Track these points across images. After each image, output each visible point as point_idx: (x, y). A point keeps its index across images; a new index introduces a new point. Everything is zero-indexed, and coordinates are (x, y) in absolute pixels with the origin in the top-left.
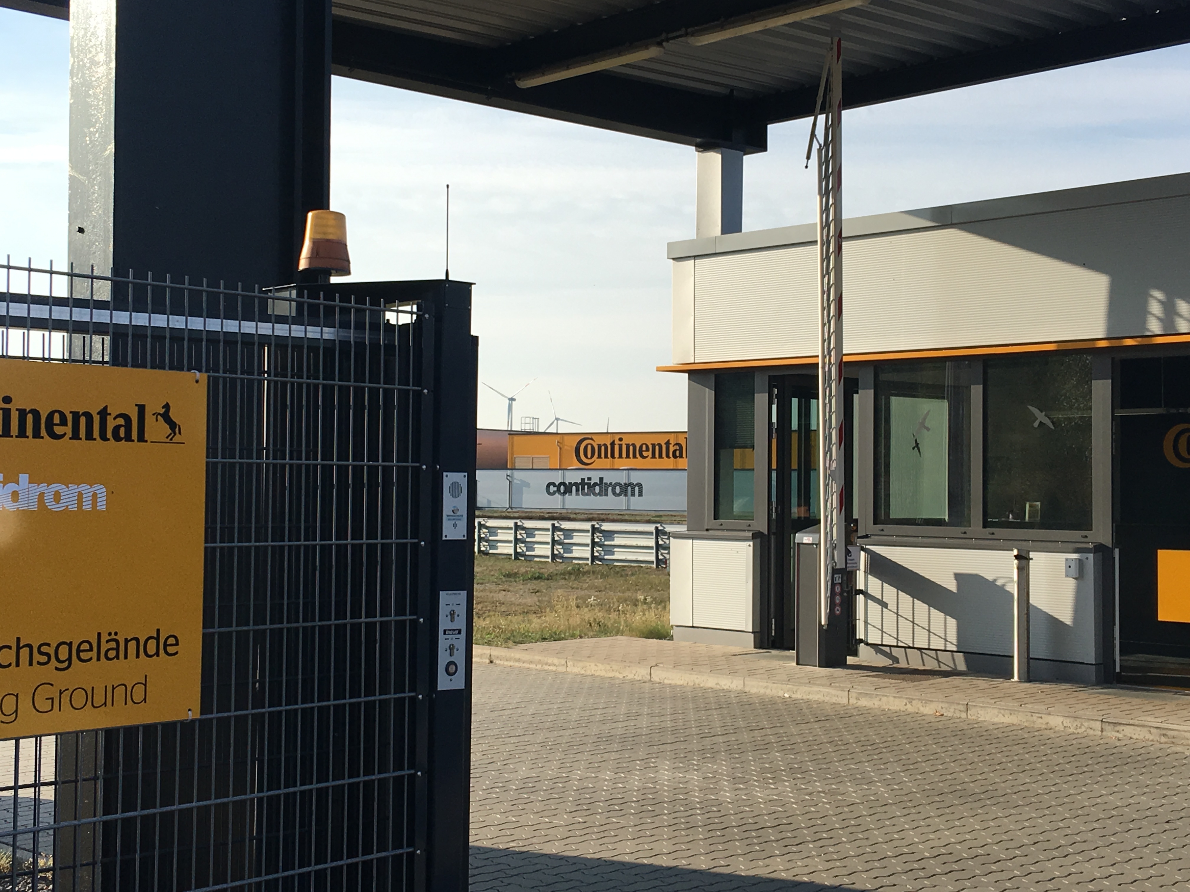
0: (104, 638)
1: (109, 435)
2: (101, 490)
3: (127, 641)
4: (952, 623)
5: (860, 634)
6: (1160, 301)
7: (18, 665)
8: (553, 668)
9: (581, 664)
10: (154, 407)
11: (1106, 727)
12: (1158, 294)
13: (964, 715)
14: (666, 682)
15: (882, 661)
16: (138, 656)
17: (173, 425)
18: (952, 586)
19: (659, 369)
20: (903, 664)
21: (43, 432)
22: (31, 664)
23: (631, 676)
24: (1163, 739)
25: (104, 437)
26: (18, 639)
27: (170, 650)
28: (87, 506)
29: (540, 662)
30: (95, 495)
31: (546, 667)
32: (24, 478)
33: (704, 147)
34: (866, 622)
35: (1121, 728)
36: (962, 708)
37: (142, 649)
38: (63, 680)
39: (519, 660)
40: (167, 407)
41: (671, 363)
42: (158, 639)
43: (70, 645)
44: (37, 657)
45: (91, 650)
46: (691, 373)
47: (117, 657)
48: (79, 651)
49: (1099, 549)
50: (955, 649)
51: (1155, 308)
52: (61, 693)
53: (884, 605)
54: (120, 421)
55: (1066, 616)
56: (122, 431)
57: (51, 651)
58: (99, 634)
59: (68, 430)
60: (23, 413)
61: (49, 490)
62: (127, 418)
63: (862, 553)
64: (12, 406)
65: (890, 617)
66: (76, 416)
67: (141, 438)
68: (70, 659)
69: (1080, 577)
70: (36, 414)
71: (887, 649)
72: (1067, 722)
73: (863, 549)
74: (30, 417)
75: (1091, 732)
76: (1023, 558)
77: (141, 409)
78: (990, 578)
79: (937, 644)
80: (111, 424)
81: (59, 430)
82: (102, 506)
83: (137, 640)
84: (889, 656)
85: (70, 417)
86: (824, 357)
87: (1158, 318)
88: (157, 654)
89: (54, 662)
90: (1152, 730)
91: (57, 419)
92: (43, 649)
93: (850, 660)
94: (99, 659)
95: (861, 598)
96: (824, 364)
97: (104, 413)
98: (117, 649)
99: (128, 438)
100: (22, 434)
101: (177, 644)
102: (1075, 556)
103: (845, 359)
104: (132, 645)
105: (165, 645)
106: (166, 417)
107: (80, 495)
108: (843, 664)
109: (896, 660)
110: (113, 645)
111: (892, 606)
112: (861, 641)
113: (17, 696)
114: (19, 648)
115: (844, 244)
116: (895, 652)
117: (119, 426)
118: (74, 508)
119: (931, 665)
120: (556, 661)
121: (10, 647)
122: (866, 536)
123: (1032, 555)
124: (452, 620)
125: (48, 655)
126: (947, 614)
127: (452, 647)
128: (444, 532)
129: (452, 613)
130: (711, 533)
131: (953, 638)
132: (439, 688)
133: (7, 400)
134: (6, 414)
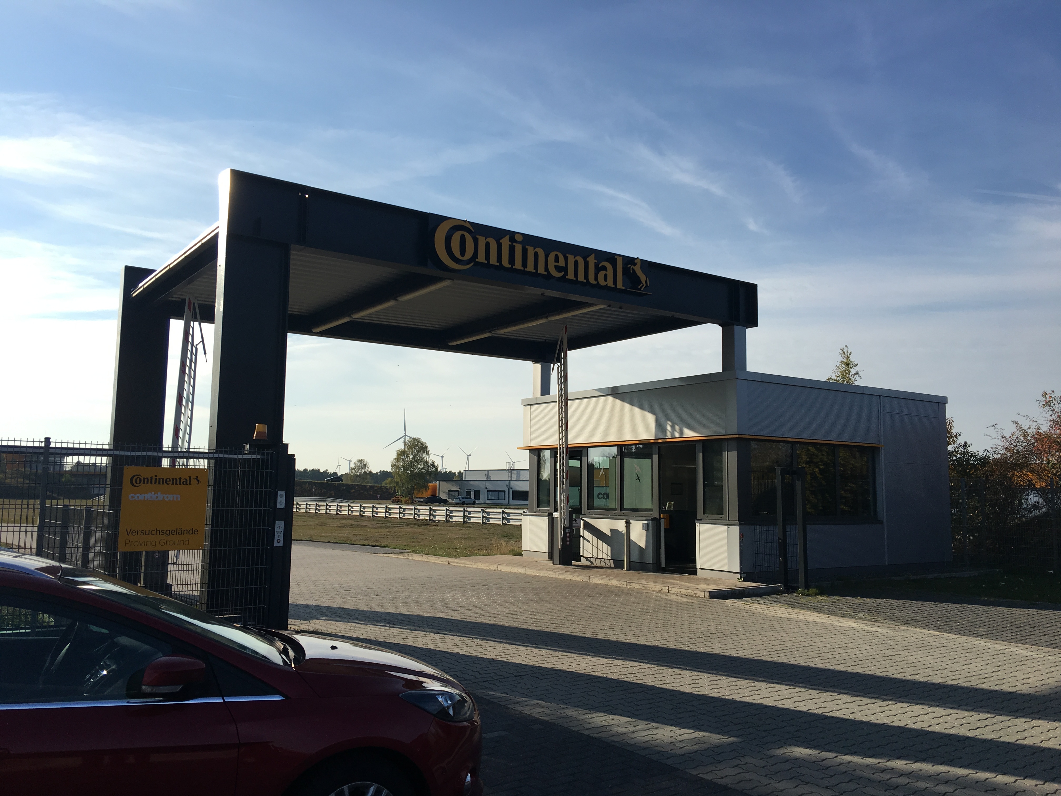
0: (178, 530)
1: (181, 483)
2: (179, 496)
3: (184, 530)
4: (609, 548)
5: (581, 554)
6: (670, 425)
7: (156, 534)
8: (468, 566)
9: (477, 564)
10: (193, 477)
11: (628, 584)
12: (670, 423)
13: (588, 581)
14: (503, 570)
15: (588, 563)
16: (187, 534)
17: (198, 481)
18: (609, 533)
19: (518, 449)
20: (595, 564)
21: (165, 483)
22: (159, 534)
23: (492, 569)
24: (643, 588)
25: (180, 484)
26: (156, 529)
27: (196, 533)
28: (175, 499)
29: (464, 563)
30: (177, 497)
31: (466, 565)
32: (159, 493)
33: (536, 362)
34: (583, 548)
35: (631, 584)
36: (588, 578)
37: (188, 532)
38: (167, 538)
39: (457, 563)
40: (197, 477)
41: (522, 446)
42: (192, 530)
43: (169, 531)
44: (161, 533)
46: (530, 450)
47: (181, 534)
48: (172, 532)
49: (654, 519)
50: (610, 559)
51: (669, 428)
52: (167, 541)
53: (589, 541)
54: (184, 480)
55: (643, 546)
56: (185, 483)
57: (165, 532)
58: (177, 529)
59: (171, 482)
60: (160, 479)
62: (186, 480)
63: (582, 521)
64: (157, 478)
65: (590, 546)
66: (173, 479)
67: (190, 484)
68: (169, 534)
69: (647, 530)
70: (163, 479)
71: (590, 559)
72: (618, 583)
73: (582, 519)
74: (161, 480)
75: (623, 586)
76: (628, 523)
77: (190, 477)
78: (621, 531)
79: (605, 557)
80: (182, 481)
81: (168, 482)
82: (179, 499)
83: (187, 530)
84: (590, 561)
85: (171, 480)
86: (560, 445)
87: (670, 432)
88: (192, 534)
89: (165, 534)
90: (641, 585)
91: (168, 480)
93: (574, 563)
94: (177, 534)
95: (581, 538)
96: (560, 448)
97: (180, 479)
98: (182, 532)
99: (186, 484)
100: (159, 483)
102: (646, 522)
103: (569, 446)
105: (194, 532)
106: (197, 478)
107: (173, 497)
108: (571, 564)
109: (592, 563)
111: (591, 542)
112: (581, 556)
113: (156, 541)
114: (156, 531)
115: (569, 402)
116: (593, 560)
117: (184, 482)
118: (172, 500)
119: (603, 565)
120: (469, 563)
121: (154, 531)
122: (585, 515)
123: (631, 521)
124: (279, 529)
125: (164, 533)
126: (607, 545)
127: (279, 536)
128: (278, 507)
129: (279, 527)
130: (536, 514)
131: (609, 554)
132: (275, 546)
133: (156, 476)
134: (156, 479)
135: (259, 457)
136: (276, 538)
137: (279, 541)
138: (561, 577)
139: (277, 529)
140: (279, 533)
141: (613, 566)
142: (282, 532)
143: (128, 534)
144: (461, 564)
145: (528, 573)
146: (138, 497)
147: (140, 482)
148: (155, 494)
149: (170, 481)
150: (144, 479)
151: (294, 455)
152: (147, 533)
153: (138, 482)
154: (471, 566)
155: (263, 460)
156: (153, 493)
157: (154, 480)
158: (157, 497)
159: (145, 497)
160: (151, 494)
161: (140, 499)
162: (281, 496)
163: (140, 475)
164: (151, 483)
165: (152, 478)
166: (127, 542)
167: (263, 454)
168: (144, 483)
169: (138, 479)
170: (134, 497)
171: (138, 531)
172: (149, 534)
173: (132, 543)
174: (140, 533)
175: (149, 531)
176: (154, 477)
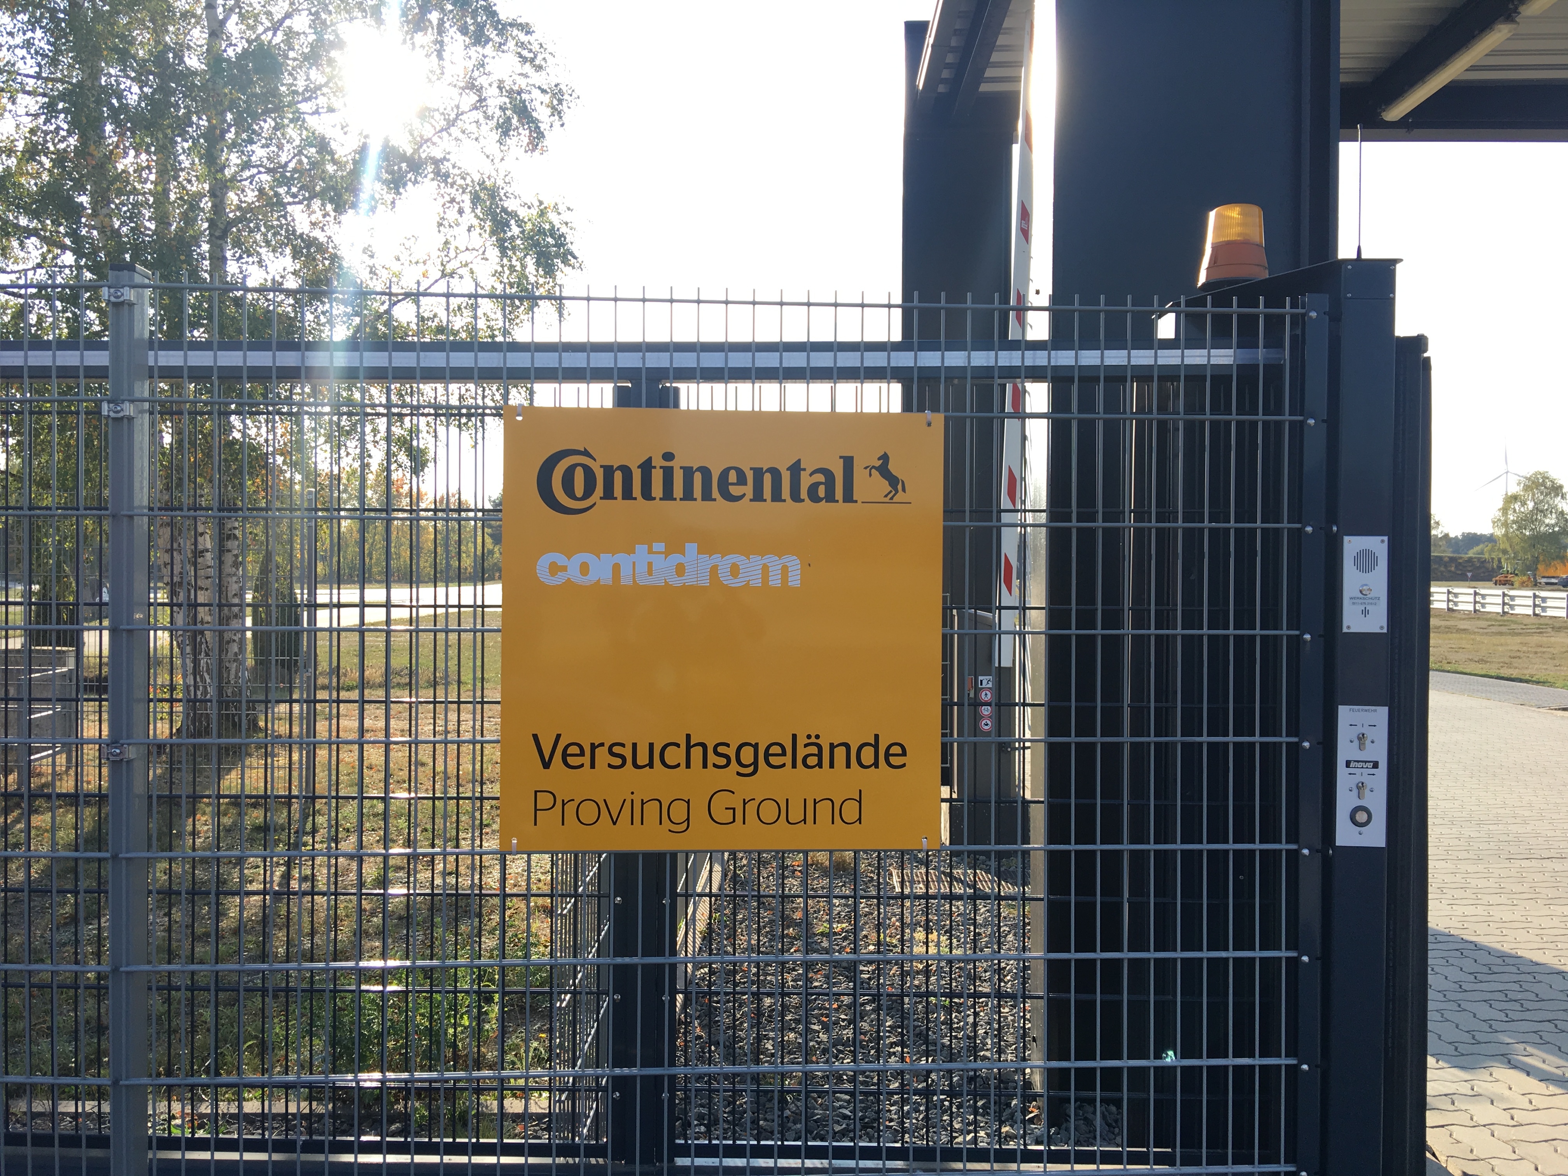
0: (802, 741)
1: (804, 494)
2: (794, 563)
3: (832, 747)
7: (688, 766)
10: (865, 458)
16: (848, 766)
17: (893, 481)
21: (715, 493)
22: (705, 766)
25: (796, 497)
26: (688, 737)
27: (894, 760)
28: (775, 581)
30: (785, 570)
32: (691, 548)
37: (854, 758)
38: (748, 788)
40: (885, 458)
42: (876, 746)
43: (756, 746)
44: (712, 758)
45: (784, 754)
47: (820, 765)
48: (767, 755)
52: (745, 803)
54: (820, 478)
56: (822, 490)
57: (731, 752)
58: (794, 737)
59: (748, 490)
60: (688, 472)
61: (724, 563)
62: (828, 473)
64: (676, 464)
66: (758, 473)
67: (848, 497)
68: (755, 763)
70: (706, 472)
74: (698, 478)
77: (848, 462)
80: (806, 481)
81: (735, 490)
82: (795, 580)
85: (750, 476)
88: (876, 764)
89: (734, 766)
91: (733, 477)
92: (721, 749)
94: (794, 766)
97: (796, 469)
98: (820, 755)
99: (830, 497)
100: (688, 495)
101: (904, 753)
104: (840, 752)
105: (887, 755)
106: (884, 470)
107: (765, 568)
110: (814, 750)
113: (688, 802)
114: (689, 747)
117: (817, 484)
118: (757, 582)
121: (678, 745)
124: (1362, 747)
125: (727, 757)
127: (1361, 787)
128: (1346, 621)
129: (1361, 738)
132: (1338, 843)
133: (668, 456)
134: (668, 473)
135: (1223, 357)
136: (1345, 801)
137: (1362, 817)
139: (1345, 750)
140: (1362, 775)
142: (1376, 765)
143: (546, 765)
147: (589, 491)
150: (609, 471)
151: (1418, 343)
152: (643, 759)
153: (579, 491)
157: (657, 477)
162: (1366, 561)
163: (586, 453)
164: (647, 494)
165: (647, 467)
166: (545, 801)
168: (608, 494)
169: (579, 474)
171: (593, 747)
172: (651, 765)
176: (658, 462)
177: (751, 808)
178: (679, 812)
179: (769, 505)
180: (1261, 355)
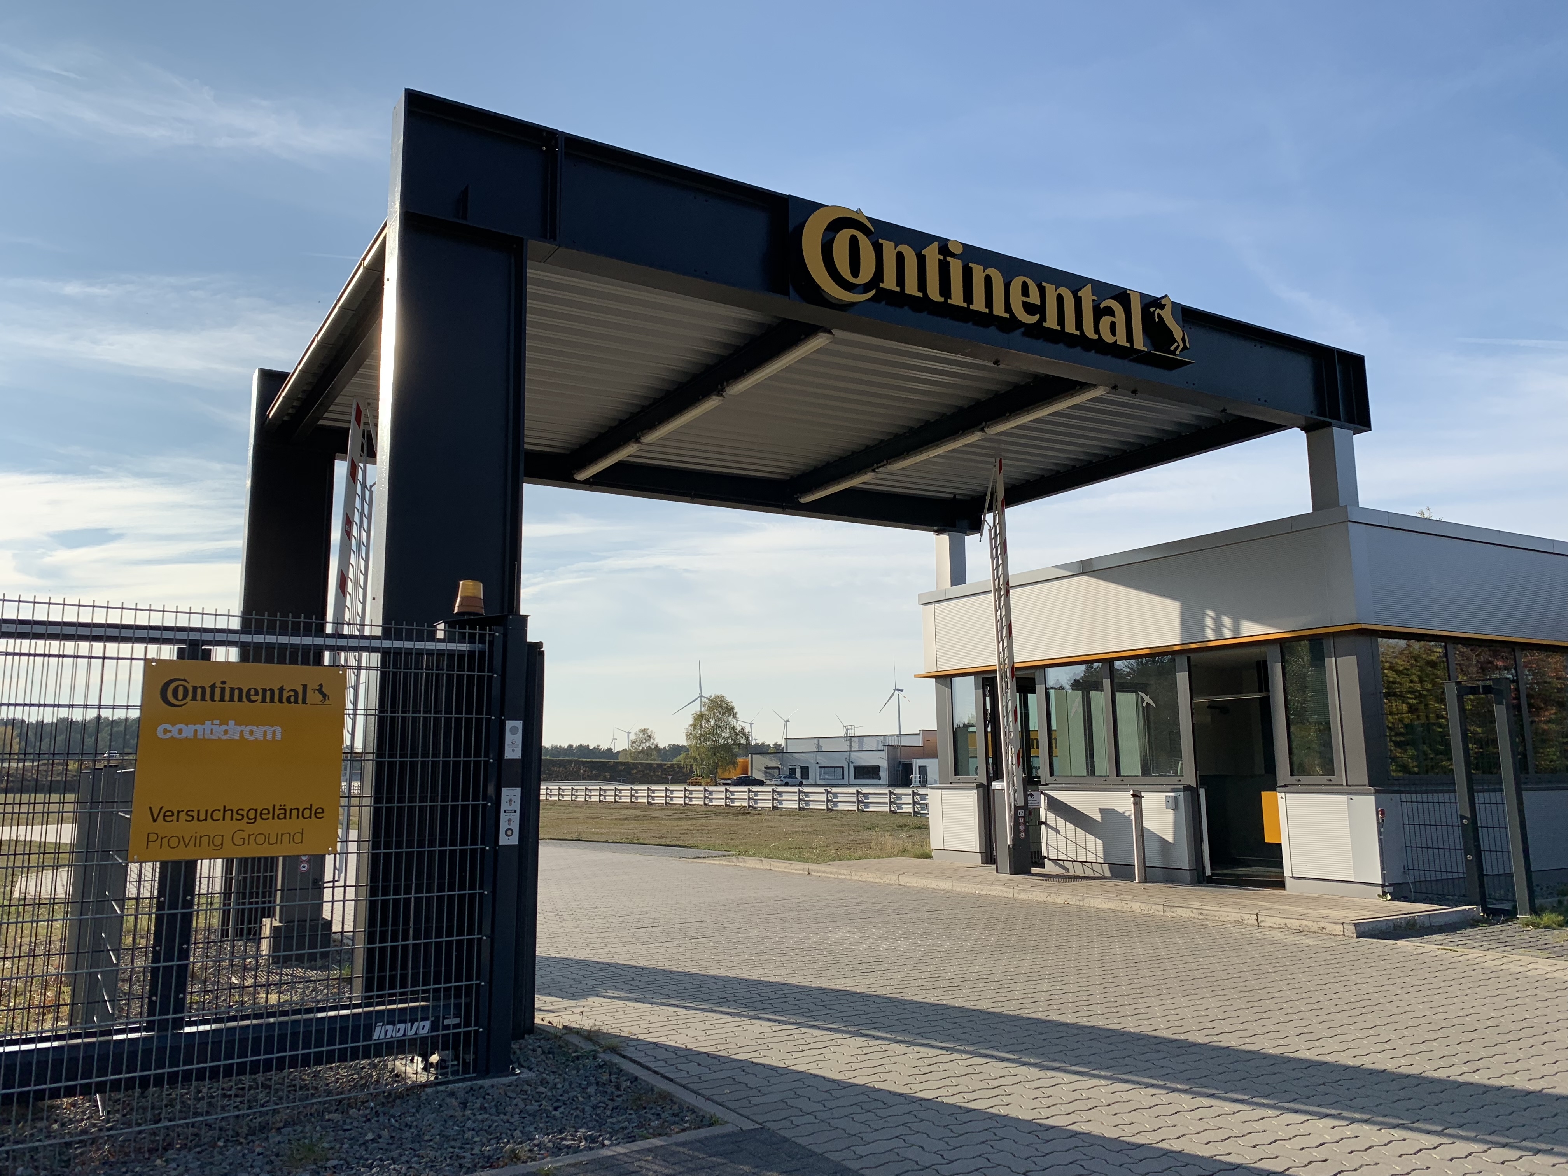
0: (277, 807)
1: (284, 700)
2: (278, 729)
3: (291, 810)
4: (1100, 843)
5: (1044, 853)
6: (1212, 618)
7: (224, 819)
8: (843, 877)
9: (859, 874)
10: (312, 686)
11: (1166, 909)
12: (1210, 613)
13: (1081, 904)
14: (908, 885)
15: (1059, 871)
16: (298, 817)
17: (324, 695)
18: (1098, 817)
19: (916, 676)
20: (1072, 873)
21: (244, 699)
22: (232, 819)
23: (888, 882)
24: (1201, 917)
26: (225, 807)
27: (318, 815)
28: (269, 737)
29: (836, 873)
30: (274, 732)
31: (840, 877)
32: (232, 723)
33: (939, 531)
34: (1047, 844)
35: (1174, 909)
36: (1080, 898)
37: (300, 813)
38: (252, 829)
39: (824, 872)
40: (321, 685)
41: (923, 672)
42: (311, 809)
43: (256, 810)
44: (236, 816)
45: (269, 813)
46: (937, 677)
47: (285, 818)
48: (261, 814)
49: (1187, 788)
50: (1102, 861)
51: (1209, 622)
52: (249, 835)
53: (1058, 832)
54: (292, 693)
55: (1168, 836)
56: (292, 699)
57: (245, 813)
58: (274, 806)
59: (260, 698)
60: (232, 690)
61: (246, 730)
62: (296, 692)
63: (1042, 796)
65: (1061, 839)
66: (264, 691)
67: (304, 702)
68: (255, 818)
69: (1176, 808)
70: (240, 690)
71: (1061, 863)
72: (1143, 906)
73: (1042, 793)
74: (236, 692)
75: (1157, 913)
76: (1137, 796)
77: (305, 687)
78: (1121, 811)
79: (1091, 858)
80: (286, 695)
81: (253, 698)
82: (278, 737)
83: (298, 809)
84: (1063, 867)
85: (260, 692)
86: (1000, 664)
87: (1212, 629)
88: (310, 817)
89: (246, 820)
90: (1194, 911)
91: (253, 692)
92: (240, 812)
93: (1034, 870)
94: (273, 819)
95: (1043, 827)
97: (281, 690)
98: (285, 814)
99: (296, 702)
101: (323, 812)
102: (1172, 794)
103: (1017, 665)
104: (295, 812)
105: (316, 813)
106: (320, 691)
107: (265, 732)
108: (1029, 873)
109: (1067, 870)
110: (283, 811)
111: (1063, 832)
112: (1045, 857)
113: (222, 836)
114: (225, 811)
116: (1068, 865)
117: (290, 696)
118: (261, 738)
119: (1089, 873)
120: (845, 872)
121: (219, 811)
122: (1046, 785)
123: (1143, 794)
124: (510, 804)
125: (242, 815)
126: (1096, 837)
127: (509, 820)
128: (506, 754)
129: (510, 800)
130: (953, 785)
131: (1101, 853)
132: (500, 844)
133: (224, 682)
134: (223, 690)
135: (463, 647)
136: (503, 827)
137: (509, 833)
138: (1023, 896)
139: (504, 806)
140: (510, 815)
141: (1108, 874)
142: (515, 811)
143: (155, 821)
144: (831, 873)
145: (959, 889)
146: (180, 731)
147: (185, 696)
148: (220, 725)
149: (257, 693)
150: (195, 688)
151: (539, 645)
152: (202, 817)
153: (180, 696)
154: (848, 877)
155: (471, 653)
156: (217, 722)
157: (218, 692)
158: (226, 732)
159: (196, 731)
160: (212, 724)
161: (184, 735)
162: (514, 730)
163: (185, 680)
164: (212, 699)
165: (213, 687)
166: (153, 837)
167: (472, 640)
168: (194, 698)
169: (181, 689)
170: (170, 731)
171: (179, 812)
172: (206, 819)
173: (165, 841)
174: (183, 816)
175: (207, 811)
176: (219, 685)
177: (252, 837)
178: (218, 841)
179: (268, 705)
180: (477, 647)
